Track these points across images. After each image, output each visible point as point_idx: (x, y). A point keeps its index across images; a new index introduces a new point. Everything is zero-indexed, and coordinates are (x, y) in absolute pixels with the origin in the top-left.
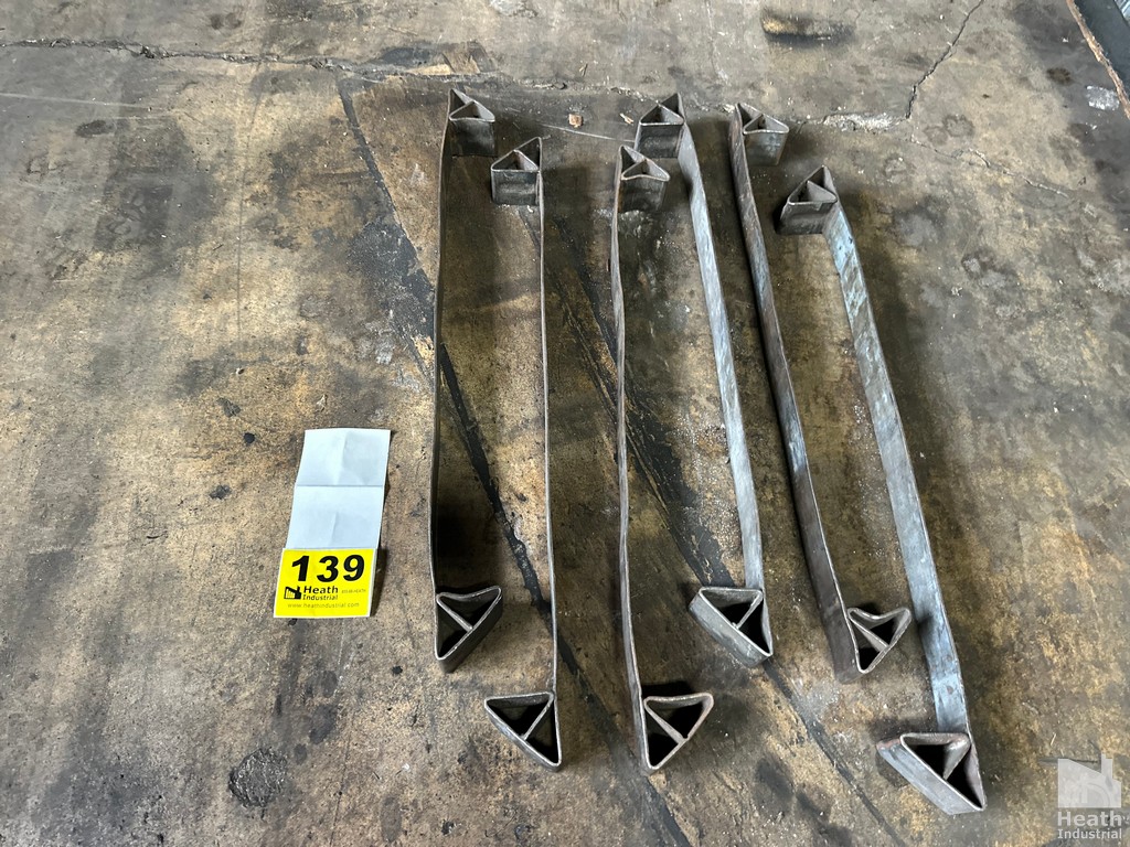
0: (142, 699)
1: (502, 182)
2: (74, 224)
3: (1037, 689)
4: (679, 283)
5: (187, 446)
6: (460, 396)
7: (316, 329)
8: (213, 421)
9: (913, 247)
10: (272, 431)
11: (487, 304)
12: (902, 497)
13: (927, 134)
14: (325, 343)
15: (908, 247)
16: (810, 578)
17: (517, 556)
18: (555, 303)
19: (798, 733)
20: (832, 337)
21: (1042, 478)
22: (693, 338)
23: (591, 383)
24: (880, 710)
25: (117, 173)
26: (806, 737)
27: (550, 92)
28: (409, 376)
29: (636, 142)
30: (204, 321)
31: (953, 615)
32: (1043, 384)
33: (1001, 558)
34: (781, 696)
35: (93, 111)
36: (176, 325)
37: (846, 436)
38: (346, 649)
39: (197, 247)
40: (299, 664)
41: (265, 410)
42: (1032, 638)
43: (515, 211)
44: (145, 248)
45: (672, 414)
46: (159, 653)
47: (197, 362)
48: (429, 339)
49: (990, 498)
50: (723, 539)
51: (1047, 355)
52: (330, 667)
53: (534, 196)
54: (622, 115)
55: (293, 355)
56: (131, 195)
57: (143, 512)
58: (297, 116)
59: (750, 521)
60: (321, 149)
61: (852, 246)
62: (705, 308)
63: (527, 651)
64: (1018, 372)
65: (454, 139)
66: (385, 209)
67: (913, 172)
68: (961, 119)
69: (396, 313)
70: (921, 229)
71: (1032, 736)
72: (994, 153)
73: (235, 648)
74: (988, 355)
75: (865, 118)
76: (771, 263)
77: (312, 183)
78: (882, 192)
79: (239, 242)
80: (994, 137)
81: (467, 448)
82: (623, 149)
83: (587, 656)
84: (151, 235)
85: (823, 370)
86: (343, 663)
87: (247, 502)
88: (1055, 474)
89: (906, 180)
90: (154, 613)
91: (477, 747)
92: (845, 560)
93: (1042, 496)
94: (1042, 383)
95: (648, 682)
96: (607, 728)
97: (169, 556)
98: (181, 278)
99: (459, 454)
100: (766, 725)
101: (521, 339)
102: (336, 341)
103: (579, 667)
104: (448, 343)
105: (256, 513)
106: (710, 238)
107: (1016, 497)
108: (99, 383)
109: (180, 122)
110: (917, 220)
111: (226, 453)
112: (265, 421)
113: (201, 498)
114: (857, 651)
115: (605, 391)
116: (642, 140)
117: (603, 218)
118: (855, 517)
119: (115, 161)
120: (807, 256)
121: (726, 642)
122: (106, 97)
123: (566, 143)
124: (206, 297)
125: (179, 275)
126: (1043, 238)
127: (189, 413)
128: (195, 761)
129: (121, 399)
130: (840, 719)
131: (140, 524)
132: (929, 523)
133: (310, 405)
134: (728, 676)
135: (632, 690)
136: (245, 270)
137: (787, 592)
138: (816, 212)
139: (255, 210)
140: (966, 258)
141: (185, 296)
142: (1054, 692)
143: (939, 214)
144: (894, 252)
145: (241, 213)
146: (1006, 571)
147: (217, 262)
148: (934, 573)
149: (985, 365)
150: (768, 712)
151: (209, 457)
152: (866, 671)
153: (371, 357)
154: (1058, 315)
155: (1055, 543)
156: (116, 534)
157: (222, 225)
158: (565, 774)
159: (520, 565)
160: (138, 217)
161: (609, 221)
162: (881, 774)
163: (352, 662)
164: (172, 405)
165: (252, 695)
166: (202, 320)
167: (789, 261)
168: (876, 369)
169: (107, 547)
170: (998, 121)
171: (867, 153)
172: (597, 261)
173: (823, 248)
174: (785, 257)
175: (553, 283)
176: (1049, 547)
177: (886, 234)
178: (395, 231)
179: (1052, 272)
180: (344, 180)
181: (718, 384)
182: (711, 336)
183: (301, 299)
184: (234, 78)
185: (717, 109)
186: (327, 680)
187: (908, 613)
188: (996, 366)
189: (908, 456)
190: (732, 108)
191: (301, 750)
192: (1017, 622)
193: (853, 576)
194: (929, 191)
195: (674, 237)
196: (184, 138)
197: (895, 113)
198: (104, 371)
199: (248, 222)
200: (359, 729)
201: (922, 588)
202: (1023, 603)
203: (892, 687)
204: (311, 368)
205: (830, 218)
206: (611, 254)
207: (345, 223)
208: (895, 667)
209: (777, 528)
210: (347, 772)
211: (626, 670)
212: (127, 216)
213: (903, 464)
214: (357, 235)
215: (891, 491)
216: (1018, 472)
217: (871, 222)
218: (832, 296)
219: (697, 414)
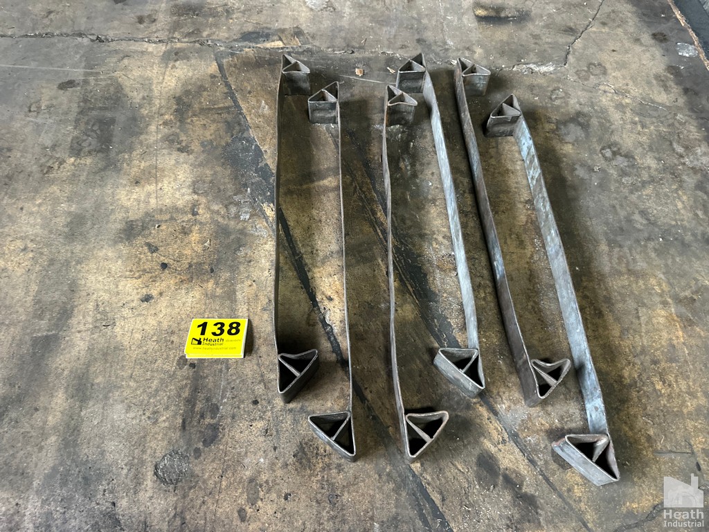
0: (101, 421)
1: (315, 110)
2: (57, 142)
3: (652, 409)
4: (425, 167)
5: (126, 271)
6: (291, 239)
7: (203, 200)
8: (142, 256)
9: (569, 143)
10: (178, 261)
11: (307, 183)
12: (565, 293)
13: (577, 74)
14: (209, 208)
15: (566, 143)
16: (508, 344)
17: (328, 333)
18: (348, 181)
19: (503, 437)
20: (520, 198)
21: (653, 281)
22: (434, 201)
23: (371, 229)
24: (554, 423)
25: (82, 111)
26: (507, 440)
27: (343, 55)
28: (260, 227)
29: (397, 83)
30: (136, 197)
31: (598, 365)
32: (653, 224)
33: (628, 329)
34: (491, 415)
35: (68, 74)
36: (119, 199)
37: (530, 258)
38: (224, 390)
39: (131, 153)
40: (196, 399)
41: (173, 249)
42: (648, 378)
43: (324, 127)
44: (100, 155)
45: (421, 246)
46: (111, 394)
47: (132, 221)
48: (272, 205)
49: (620, 294)
50: (453, 322)
51: (655, 206)
52: (214, 401)
53: (335, 118)
54: (388, 68)
55: (190, 216)
56: (91, 123)
57: (100, 310)
58: (190, 74)
59: (470, 309)
60: (205, 93)
61: (531, 142)
62: (441, 183)
63: (334, 390)
64: (637, 217)
65: (285, 85)
66: (244, 128)
67: (569, 98)
68: (599, 65)
69: (252, 190)
70: (574, 131)
71: (649, 438)
72: (620, 84)
73: (157, 391)
74: (618, 207)
75: (538, 66)
76: (481, 154)
77: (200, 113)
78: (549, 110)
79: (156, 150)
80: (619, 75)
81: (296, 270)
82: (388, 87)
83: (371, 392)
84: (103, 147)
85: (514, 218)
86: (222, 398)
87: (163, 303)
88: (661, 278)
89: (565, 102)
90: (108, 370)
91: (304, 448)
92: (530, 332)
93: (653, 291)
94: (651, 223)
95: (409, 407)
96: (384, 435)
97: (117, 336)
98: (122, 172)
99: (291, 274)
100: (482, 432)
101: (328, 204)
102: (215, 207)
103: (366, 399)
104: (283, 207)
105: (169, 310)
106: (443, 139)
107: (636, 292)
108: (73, 235)
109: (120, 79)
110: (572, 126)
111: (150, 275)
112: (173, 255)
113: (135, 302)
114: (537, 385)
115: (380, 234)
116: (401, 82)
117: (377, 130)
118: (536, 306)
119: (81, 104)
120: (504, 150)
121: (456, 382)
122: (75, 66)
123: (354, 86)
124: (137, 182)
125: (120, 170)
126: (651, 135)
127: (128, 251)
128: (134, 458)
129: (86, 244)
130: (528, 429)
131: (98, 318)
132: (582, 309)
133: (200, 246)
134: (458, 403)
135: (399, 412)
136: (160, 166)
137: (494, 352)
138: (509, 122)
139: (165, 130)
140: (603, 148)
141: (124, 182)
142: (662, 411)
143: (586, 123)
144: (558, 146)
145: (157, 133)
146: (631, 338)
147: (143, 162)
148: (585, 338)
149: (616, 213)
150: (483, 425)
151: (140, 277)
152: (543, 397)
153: (237, 217)
154: (661, 182)
155: (661, 320)
156: (85, 324)
157: (146, 140)
158: (358, 463)
159: (329, 338)
160: (95, 136)
161: (381, 132)
162: (555, 462)
163: (228, 398)
164: (117, 247)
165: (167, 418)
166: (135, 196)
167: (493, 153)
168: (547, 216)
169: (79, 332)
170: (622, 65)
171: (540, 87)
172: (374, 156)
173: (514, 145)
174: (490, 150)
175: (347, 169)
176: (658, 323)
177: (552, 135)
178: (250, 141)
179: (657, 156)
180: (220, 111)
181: (449, 228)
182: (445, 199)
183: (194, 183)
184: (152, 53)
185: (446, 63)
186: (213, 409)
187: (569, 362)
188: (622, 213)
189: (567, 268)
190: (456, 62)
191: (197, 451)
192: (638, 369)
193: (536, 343)
194: (579, 109)
195: (421, 140)
196: (122, 89)
197: (557, 63)
198: (76, 228)
199: (161, 138)
200: (233, 438)
201: (578, 348)
202: (642, 357)
203: (561, 409)
204: (201, 223)
205: (517, 127)
206: (383, 151)
207: (220, 137)
208: (562, 397)
209: (487, 314)
210: (226, 464)
211: (395, 400)
212: (89, 136)
213: (565, 272)
214: (228, 144)
215: (558, 290)
216: (638, 277)
217: (543, 128)
218: (520, 173)
219: (437, 246)
